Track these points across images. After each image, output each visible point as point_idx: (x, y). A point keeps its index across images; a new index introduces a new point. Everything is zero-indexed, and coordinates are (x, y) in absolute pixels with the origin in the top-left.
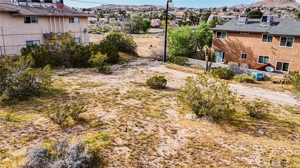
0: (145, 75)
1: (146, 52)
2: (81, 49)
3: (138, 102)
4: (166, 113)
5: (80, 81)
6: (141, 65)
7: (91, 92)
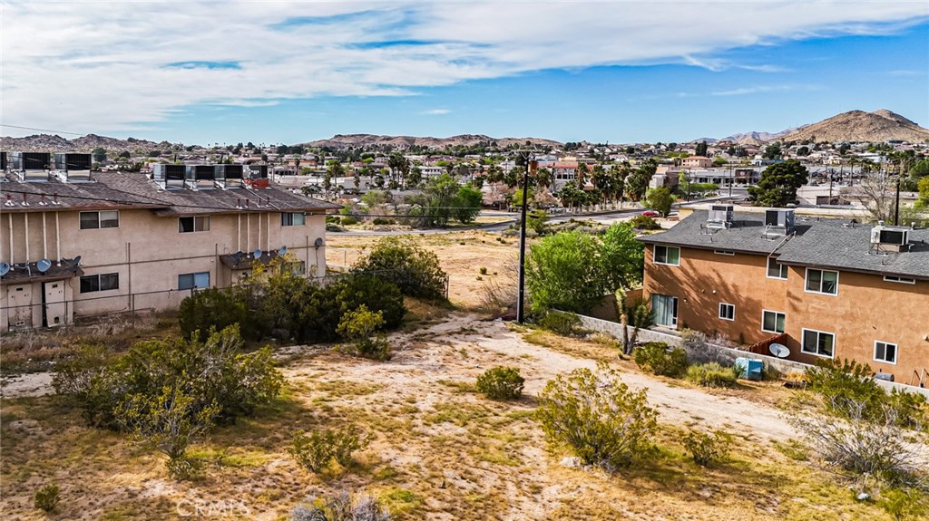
0: (472, 363)
1: (471, 291)
2: (317, 297)
3: (461, 430)
4: (522, 455)
5: (322, 379)
6: (459, 333)
7: (356, 407)
